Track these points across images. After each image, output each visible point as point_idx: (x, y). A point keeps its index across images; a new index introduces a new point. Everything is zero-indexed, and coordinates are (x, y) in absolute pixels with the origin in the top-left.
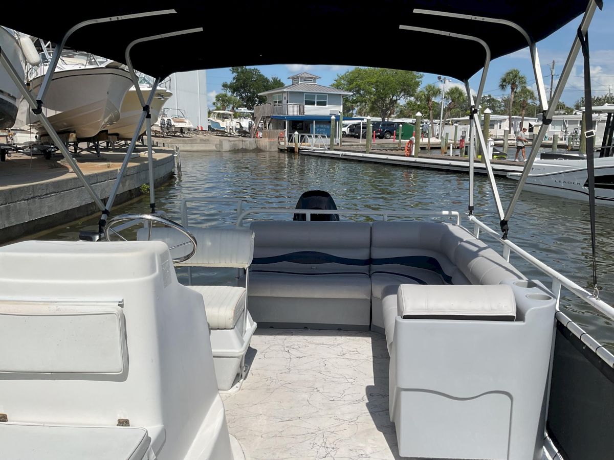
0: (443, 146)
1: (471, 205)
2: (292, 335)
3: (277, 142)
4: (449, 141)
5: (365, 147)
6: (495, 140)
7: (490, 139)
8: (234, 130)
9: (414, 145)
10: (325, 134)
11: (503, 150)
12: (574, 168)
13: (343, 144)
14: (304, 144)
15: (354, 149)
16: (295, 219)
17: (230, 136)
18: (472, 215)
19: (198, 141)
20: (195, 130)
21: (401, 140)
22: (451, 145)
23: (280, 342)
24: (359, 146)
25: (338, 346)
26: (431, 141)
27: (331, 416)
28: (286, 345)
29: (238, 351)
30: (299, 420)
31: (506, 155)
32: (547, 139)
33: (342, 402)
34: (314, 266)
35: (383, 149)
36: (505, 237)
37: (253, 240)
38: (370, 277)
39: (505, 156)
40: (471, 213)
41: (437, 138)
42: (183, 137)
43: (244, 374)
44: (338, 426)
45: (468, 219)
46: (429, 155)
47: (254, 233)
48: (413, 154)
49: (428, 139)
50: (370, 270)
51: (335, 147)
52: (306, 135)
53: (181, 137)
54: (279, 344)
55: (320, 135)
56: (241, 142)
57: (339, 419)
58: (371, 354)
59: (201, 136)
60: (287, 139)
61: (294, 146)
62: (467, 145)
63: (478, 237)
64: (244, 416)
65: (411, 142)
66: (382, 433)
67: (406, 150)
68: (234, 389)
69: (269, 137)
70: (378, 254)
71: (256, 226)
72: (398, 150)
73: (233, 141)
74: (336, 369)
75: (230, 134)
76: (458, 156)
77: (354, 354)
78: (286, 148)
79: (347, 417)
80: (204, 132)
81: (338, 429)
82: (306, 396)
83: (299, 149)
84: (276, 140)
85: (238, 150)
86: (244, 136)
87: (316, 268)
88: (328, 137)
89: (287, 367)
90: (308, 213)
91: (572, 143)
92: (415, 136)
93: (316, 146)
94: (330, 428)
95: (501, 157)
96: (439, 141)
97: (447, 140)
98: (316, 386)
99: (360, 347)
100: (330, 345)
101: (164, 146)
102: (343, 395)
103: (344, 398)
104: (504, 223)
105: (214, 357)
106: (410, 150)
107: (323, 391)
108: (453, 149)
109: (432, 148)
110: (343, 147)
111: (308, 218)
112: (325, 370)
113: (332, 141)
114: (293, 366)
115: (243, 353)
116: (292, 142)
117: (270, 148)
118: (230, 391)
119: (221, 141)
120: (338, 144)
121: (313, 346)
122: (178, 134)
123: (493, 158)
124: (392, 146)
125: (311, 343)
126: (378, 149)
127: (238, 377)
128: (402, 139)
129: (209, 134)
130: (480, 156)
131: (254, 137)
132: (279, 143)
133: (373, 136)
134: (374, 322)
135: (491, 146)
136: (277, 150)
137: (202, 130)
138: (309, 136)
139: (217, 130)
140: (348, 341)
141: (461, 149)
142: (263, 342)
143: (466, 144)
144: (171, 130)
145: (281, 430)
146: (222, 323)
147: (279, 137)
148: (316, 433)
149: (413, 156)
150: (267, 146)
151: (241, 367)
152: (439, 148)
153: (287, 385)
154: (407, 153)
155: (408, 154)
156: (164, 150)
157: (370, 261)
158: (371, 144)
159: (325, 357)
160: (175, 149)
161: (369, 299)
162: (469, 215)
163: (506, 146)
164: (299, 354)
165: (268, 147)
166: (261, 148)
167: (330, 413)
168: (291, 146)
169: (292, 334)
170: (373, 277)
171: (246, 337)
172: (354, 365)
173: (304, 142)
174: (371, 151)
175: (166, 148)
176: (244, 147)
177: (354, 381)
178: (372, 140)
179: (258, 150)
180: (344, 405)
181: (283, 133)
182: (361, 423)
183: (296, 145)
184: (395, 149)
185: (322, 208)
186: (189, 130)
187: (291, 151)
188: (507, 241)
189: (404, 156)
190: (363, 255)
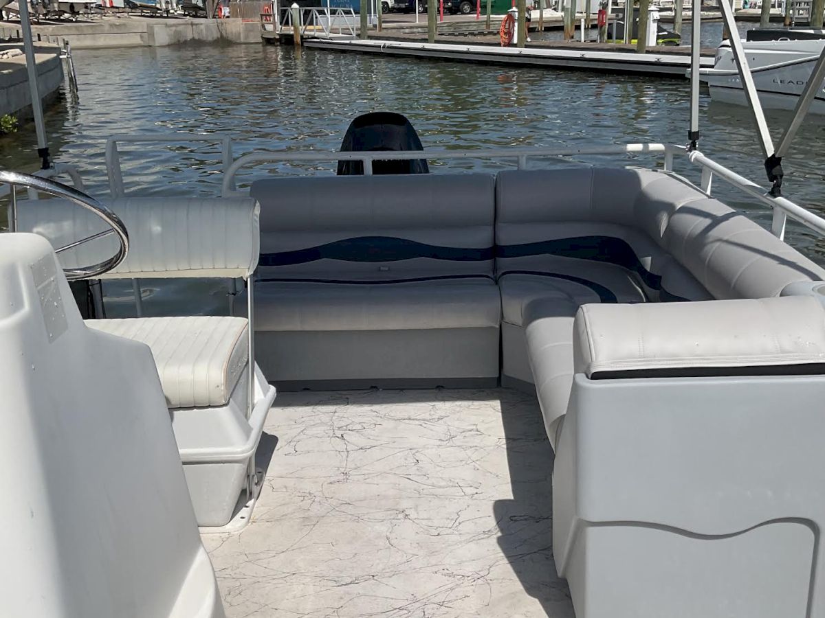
0: (567, 23)
1: (695, 129)
2: (348, 404)
3: (260, 25)
4: (577, 15)
5: (427, 30)
6: (661, 10)
7: (652, 8)
8: (175, 5)
9: (516, 24)
10: (350, 7)
11: (674, 29)
12: (808, 56)
13: (384, 25)
14: (311, 27)
15: (407, 36)
16: (340, 172)
17: (167, 17)
18: (695, 149)
19: (107, 28)
20: (99, 7)
21: (491, 16)
22: (583, 20)
23: (325, 418)
24: (415, 30)
25: (440, 421)
26: (544, 16)
27: (435, 569)
28: (337, 424)
29: (239, 450)
30: (372, 581)
31: (679, 37)
32: (748, 6)
33: (455, 538)
34: (384, 265)
35: (460, 34)
36: (775, 192)
37: (258, 219)
38: (497, 283)
39: (676, 40)
40: (693, 147)
41: (555, 9)
42: (76, 22)
43: (255, 489)
44: (452, 589)
45: (689, 160)
46: (543, 42)
47: (258, 204)
48: (515, 41)
49: (538, 11)
50: (495, 270)
51: (371, 33)
52: (314, 9)
53: (72, 21)
54: (323, 423)
55: (340, 10)
56: (190, 26)
57: (452, 575)
58: (503, 434)
59: (110, 18)
60: (277, 18)
61: (292, 33)
62: (611, 22)
63: (708, 192)
64: (260, 580)
65: (510, 18)
66: (536, 600)
67: (502, 34)
68: (237, 523)
69: (243, 16)
70: (510, 236)
71: (261, 190)
72: (485, 35)
73: (174, 25)
74: (438, 469)
75: (168, 12)
76: (595, 41)
77: (472, 436)
78: (278, 37)
79: (469, 569)
80: (117, 10)
81: (452, 596)
82: (383, 529)
83: (302, 37)
84: (257, 21)
85: (185, 42)
86: (195, 16)
87: (389, 270)
88: (356, 13)
89: (342, 470)
90: (367, 158)
91: (791, 12)
92: (517, 7)
93: (333, 31)
94: (435, 595)
95: (671, 42)
96: (559, 14)
97: (573, 13)
98: (401, 507)
99: (483, 421)
100: (424, 420)
101: (40, 40)
102: (457, 523)
103: (459, 528)
104: (772, 163)
105: (184, 463)
106: (510, 34)
107: (416, 516)
108: (585, 29)
109: (548, 29)
110: (385, 31)
111: (368, 168)
112: (418, 473)
113: (363, 20)
114: (353, 466)
115: (249, 453)
116: (287, 23)
117: (247, 37)
118: (228, 527)
119: (150, 27)
120: (375, 26)
121: (391, 424)
122: (66, 15)
123: (657, 43)
124: (475, 28)
125: (385, 417)
126: (449, 34)
127: (245, 496)
128: (493, 13)
129: (126, 15)
130: (636, 41)
131: (213, 18)
132: (263, 26)
133: (439, 11)
134: (508, 370)
135: (654, 20)
136: (261, 40)
137: (112, 7)
138: (321, 12)
139: (141, 6)
140: (458, 409)
141: (601, 27)
142: (291, 420)
143: (609, 19)
144: (50, 8)
145: (337, 605)
146: (202, 394)
147: (262, 15)
148: (410, 607)
149: (515, 46)
150: (240, 34)
151: (248, 476)
152: (561, 29)
153: (343, 508)
154: (502, 38)
155: (507, 41)
156: (40, 47)
157: (495, 252)
158: (437, 24)
159: (415, 446)
160: (62, 45)
161: (498, 326)
162: (690, 150)
163: (679, 20)
164: (363, 442)
165: (242, 36)
166: (230, 37)
167: (434, 562)
168: (288, 32)
169: (347, 402)
170: (503, 283)
171: (255, 419)
172: (474, 457)
173: (311, 23)
174: (437, 37)
175: (44, 44)
176: (196, 37)
177: (476, 491)
178: (439, 17)
179: (224, 42)
180: (460, 542)
181: (270, 8)
182: (497, 579)
183: (296, 29)
184: (481, 34)
185: (394, 148)
186: (86, 7)
187: (287, 41)
188: (780, 199)
189: (499, 45)
190: (479, 239)
